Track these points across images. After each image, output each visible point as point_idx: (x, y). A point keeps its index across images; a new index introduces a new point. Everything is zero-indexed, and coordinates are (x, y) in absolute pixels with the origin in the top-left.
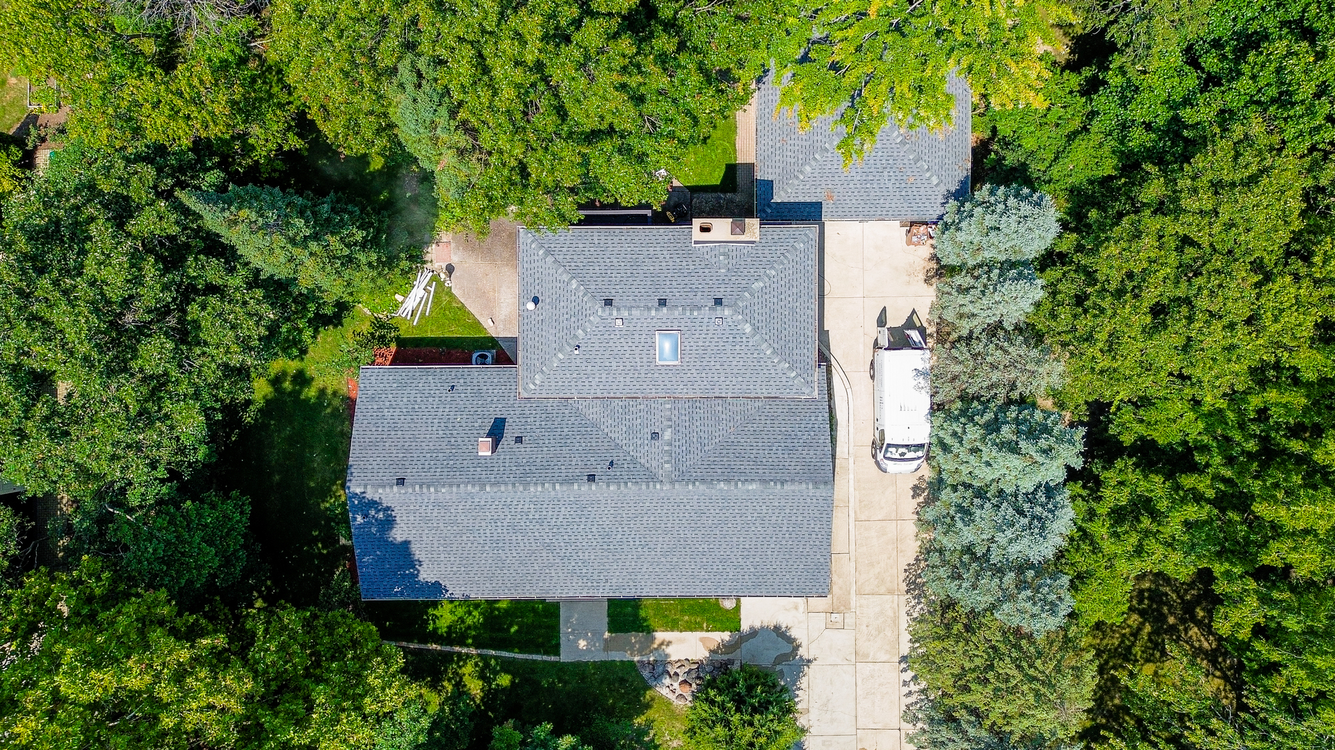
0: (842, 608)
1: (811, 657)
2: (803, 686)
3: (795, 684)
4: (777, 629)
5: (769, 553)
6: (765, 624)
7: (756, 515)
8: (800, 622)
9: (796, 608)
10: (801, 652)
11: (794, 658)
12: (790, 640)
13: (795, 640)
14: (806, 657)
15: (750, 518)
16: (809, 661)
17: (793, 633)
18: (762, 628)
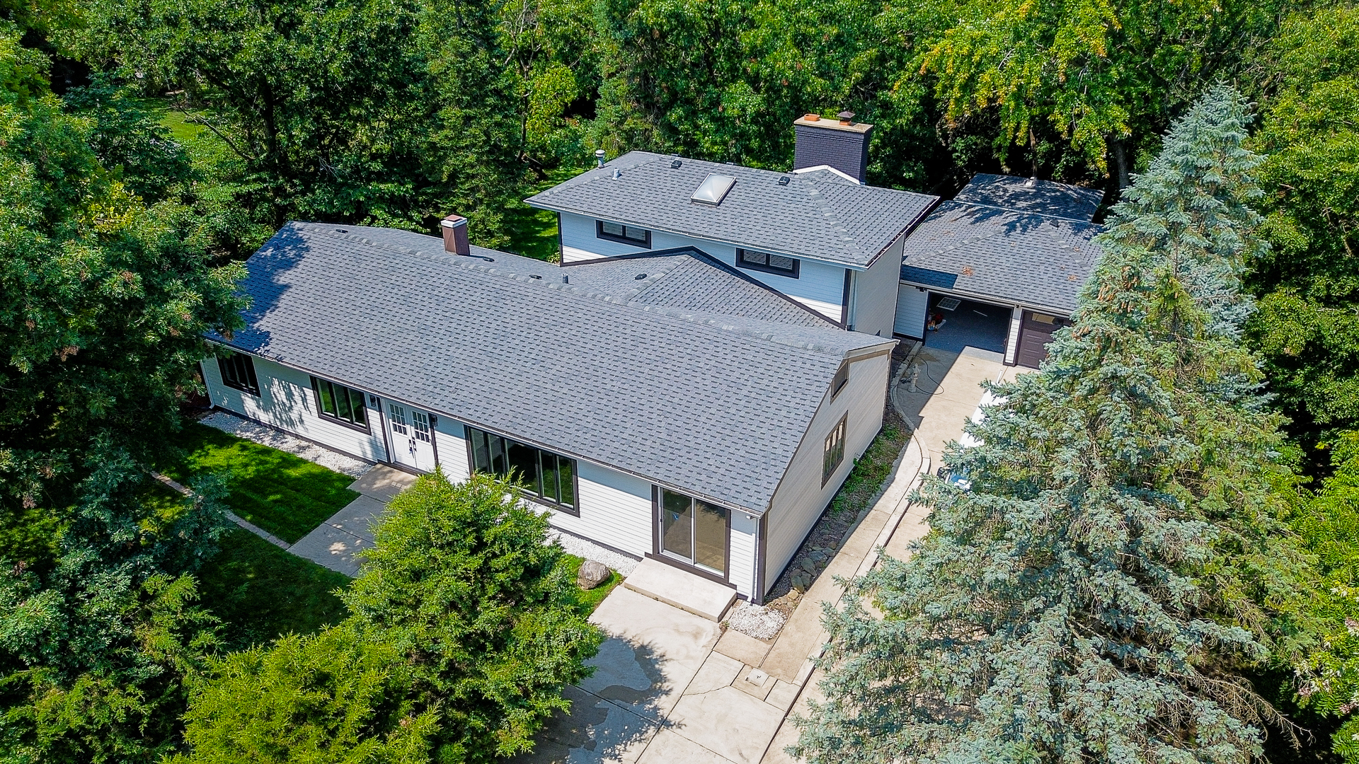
0: (779, 671)
1: (673, 718)
2: (625, 756)
3: (612, 745)
4: (644, 650)
5: (703, 419)
6: (628, 636)
7: (713, 363)
8: (688, 657)
9: (696, 636)
10: (664, 703)
11: (642, 702)
12: (657, 677)
13: (663, 679)
14: (664, 713)
15: (701, 365)
16: (666, 723)
17: (667, 669)
18: (619, 639)
